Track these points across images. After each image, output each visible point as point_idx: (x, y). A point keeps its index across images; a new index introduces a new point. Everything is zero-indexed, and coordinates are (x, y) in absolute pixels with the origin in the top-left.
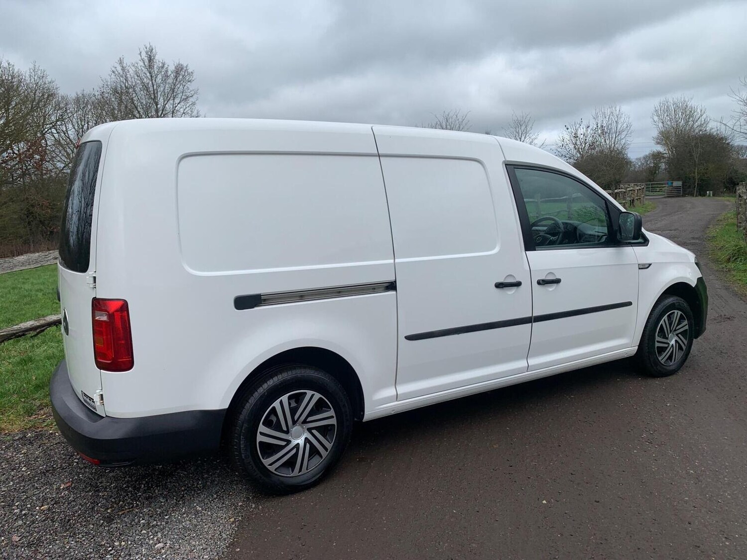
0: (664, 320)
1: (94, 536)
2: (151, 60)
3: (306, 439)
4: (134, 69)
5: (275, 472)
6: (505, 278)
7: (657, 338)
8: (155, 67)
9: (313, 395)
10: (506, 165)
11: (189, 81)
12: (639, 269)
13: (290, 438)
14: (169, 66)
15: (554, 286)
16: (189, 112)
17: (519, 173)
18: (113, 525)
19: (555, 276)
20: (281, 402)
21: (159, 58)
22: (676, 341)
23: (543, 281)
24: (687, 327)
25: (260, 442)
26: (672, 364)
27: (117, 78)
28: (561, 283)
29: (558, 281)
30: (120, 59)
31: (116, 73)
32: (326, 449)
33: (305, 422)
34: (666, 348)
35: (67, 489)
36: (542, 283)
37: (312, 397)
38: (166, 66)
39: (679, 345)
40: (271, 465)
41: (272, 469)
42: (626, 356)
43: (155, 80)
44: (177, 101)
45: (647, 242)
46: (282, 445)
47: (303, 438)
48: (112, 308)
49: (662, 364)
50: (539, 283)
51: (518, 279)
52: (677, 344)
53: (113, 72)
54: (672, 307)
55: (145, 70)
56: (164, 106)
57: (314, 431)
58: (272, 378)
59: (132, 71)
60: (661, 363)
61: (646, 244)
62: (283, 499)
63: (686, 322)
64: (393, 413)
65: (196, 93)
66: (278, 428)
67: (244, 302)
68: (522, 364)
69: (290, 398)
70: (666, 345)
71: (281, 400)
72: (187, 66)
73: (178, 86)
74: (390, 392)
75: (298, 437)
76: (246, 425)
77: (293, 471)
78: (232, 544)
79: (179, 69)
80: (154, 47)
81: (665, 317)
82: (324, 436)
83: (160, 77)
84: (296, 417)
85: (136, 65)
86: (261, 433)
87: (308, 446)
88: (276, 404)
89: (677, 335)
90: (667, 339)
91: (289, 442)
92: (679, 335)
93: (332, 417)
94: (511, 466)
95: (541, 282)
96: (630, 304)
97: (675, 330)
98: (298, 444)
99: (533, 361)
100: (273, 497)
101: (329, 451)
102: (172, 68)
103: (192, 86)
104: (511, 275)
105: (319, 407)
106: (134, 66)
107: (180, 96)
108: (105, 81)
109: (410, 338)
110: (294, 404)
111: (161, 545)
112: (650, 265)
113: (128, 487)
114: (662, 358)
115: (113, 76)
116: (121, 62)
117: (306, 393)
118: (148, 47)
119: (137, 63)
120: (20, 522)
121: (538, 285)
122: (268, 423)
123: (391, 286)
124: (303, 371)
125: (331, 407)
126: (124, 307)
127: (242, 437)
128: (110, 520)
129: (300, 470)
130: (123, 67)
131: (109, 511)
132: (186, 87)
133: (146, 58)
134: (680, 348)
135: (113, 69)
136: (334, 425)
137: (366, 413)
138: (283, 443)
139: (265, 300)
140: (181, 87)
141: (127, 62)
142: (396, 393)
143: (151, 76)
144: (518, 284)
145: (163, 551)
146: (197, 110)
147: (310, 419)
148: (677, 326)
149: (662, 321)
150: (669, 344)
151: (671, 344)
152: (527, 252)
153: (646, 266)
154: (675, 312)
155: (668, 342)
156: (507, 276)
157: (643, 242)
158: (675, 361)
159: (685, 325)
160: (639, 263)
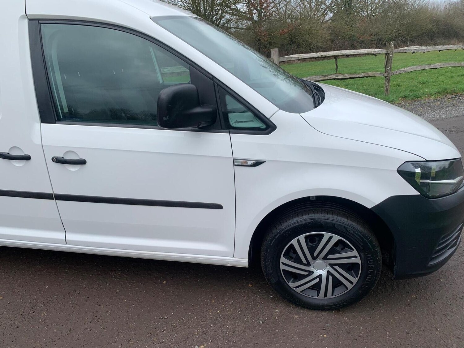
0: (298, 241)
10: (28, 19)
12: (235, 165)
15: (77, 167)
19: (78, 157)
22: (328, 272)
28: (87, 165)
29: (82, 162)
34: (305, 277)
39: (336, 279)
42: (229, 265)
49: (298, 293)
51: (26, 153)
52: (331, 277)
61: (267, 131)
63: (353, 253)
68: (60, 236)
81: (302, 238)
89: (332, 265)
90: (307, 265)
92: (336, 267)
96: (219, 207)
97: (325, 258)
99: (71, 237)
112: (257, 163)
114: (297, 286)
121: (54, 163)
134: (337, 283)
144: (27, 158)
149: (294, 242)
150: (311, 273)
151: (317, 273)
152: (42, 124)
153: (249, 163)
154: (327, 235)
155: (311, 269)
156: (13, 147)
157: (264, 127)
158: (326, 295)
159: (352, 257)
160: (235, 157)
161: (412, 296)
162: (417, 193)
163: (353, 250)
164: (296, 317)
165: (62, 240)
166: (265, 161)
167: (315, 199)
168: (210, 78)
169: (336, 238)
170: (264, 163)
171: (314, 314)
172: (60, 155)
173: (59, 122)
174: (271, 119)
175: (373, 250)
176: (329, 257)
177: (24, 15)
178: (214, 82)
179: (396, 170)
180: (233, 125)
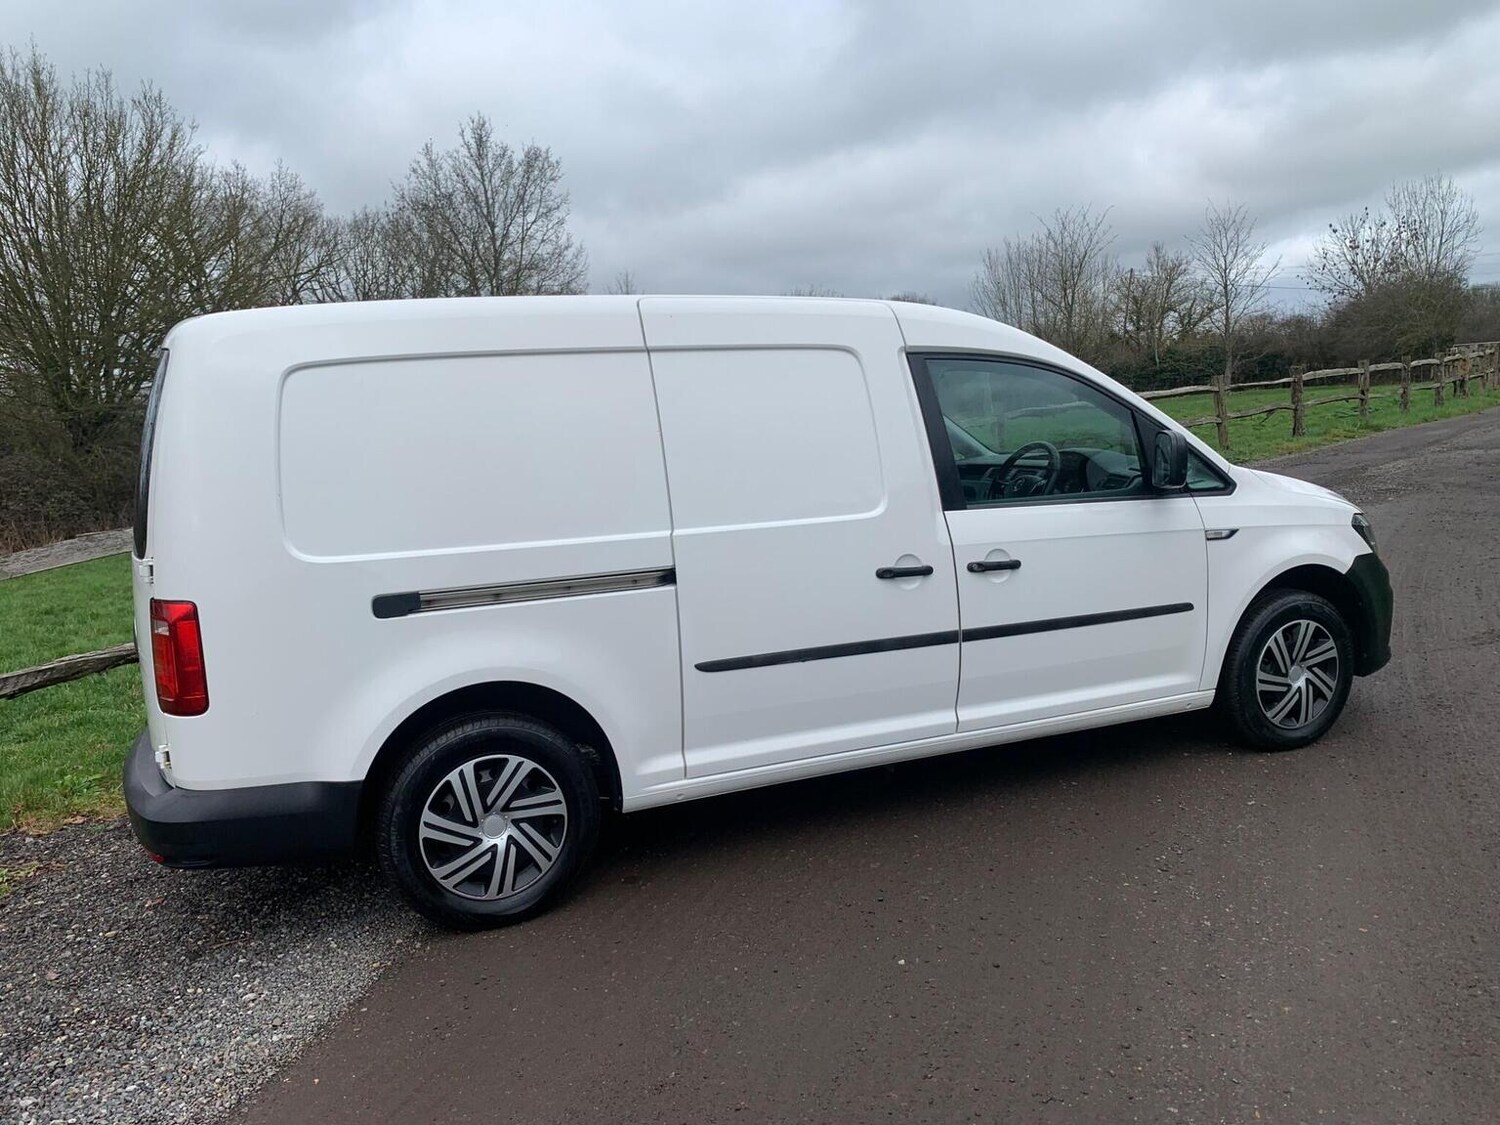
0: (1276, 639)
1: (163, 979)
2: (481, 142)
3: (510, 837)
4: (451, 163)
5: (454, 891)
6: (899, 559)
7: (1260, 675)
8: (490, 155)
9: (520, 765)
10: (908, 354)
11: (553, 179)
12: (1208, 539)
13: (480, 835)
14: (513, 152)
15: (1006, 575)
16: (553, 238)
17: (933, 367)
18: (197, 965)
19: (1008, 555)
20: (461, 774)
21: (495, 140)
22: (1307, 680)
23: (980, 565)
24: (1334, 653)
25: (425, 839)
26: (1300, 727)
27: (421, 183)
28: (1021, 569)
29: (1014, 565)
30: (427, 146)
31: (420, 171)
32: (549, 857)
33: (506, 808)
34: (1283, 695)
35: (154, 907)
36: (980, 568)
37: (517, 766)
38: (509, 153)
39: (1316, 689)
40: (445, 878)
41: (448, 884)
42: (1189, 708)
43: (490, 181)
44: (531, 217)
45: (1231, 488)
46: (464, 846)
47: (505, 837)
48: (173, 614)
49: (1276, 726)
50: (971, 568)
51: (925, 563)
52: (1311, 687)
53: (414, 171)
54: (1296, 612)
55: (470, 163)
56: (507, 229)
57: (524, 825)
58: (446, 732)
59: (447, 167)
60: (1274, 724)
61: (1228, 491)
62: (470, 938)
63: (1331, 643)
64: (680, 799)
65: (564, 201)
66: (458, 816)
67: (389, 606)
68: (947, 717)
69: (478, 768)
70: (1285, 689)
71: (462, 770)
72: (547, 151)
73: (532, 189)
74: (674, 762)
75: (496, 833)
76: (398, 809)
77: (486, 892)
78: (360, 1001)
79: (533, 159)
80: (486, 119)
81: (1278, 634)
82: (546, 835)
83: (498, 174)
84: (489, 801)
85: (455, 154)
86: (427, 825)
87: (513, 849)
88: (453, 777)
89: (1310, 668)
90: (1286, 675)
91: (478, 841)
92: (1315, 669)
93: (558, 802)
94: (881, 901)
95: (976, 567)
96: (1188, 607)
97: (1304, 659)
98: (495, 846)
99: (967, 714)
100: (457, 934)
101: (553, 860)
102: (519, 156)
103: (556, 189)
105: (534, 784)
106: (451, 157)
107: (535, 208)
108: (398, 189)
109: (704, 667)
110: (486, 777)
111: (251, 996)
112: (1233, 532)
113: (243, 908)
114: (1275, 715)
115: (413, 178)
116: (428, 151)
117: (506, 760)
118: (476, 120)
119: (458, 152)
120: (68, 953)
121: (970, 573)
122: (439, 808)
123: (668, 577)
124: (502, 722)
125: (556, 785)
126: (191, 614)
127: (392, 829)
128: (195, 956)
129: (500, 890)
130: (430, 160)
131: (200, 943)
132: (546, 191)
133: (472, 141)
134: (1318, 694)
135: (415, 166)
136: (562, 816)
137: (626, 797)
138: (468, 843)
139: (429, 602)
140: (538, 191)
141: (438, 150)
142: (682, 765)
143: (482, 174)
144: (927, 571)
145: (251, 1005)
146: (568, 234)
147: (514, 804)
148: (1309, 649)
149: (1270, 642)
150: (1289, 686)
151: (1295, 686)
152: (946, 512)
153: (1224, 534)
154: (1304, 622)
155: (1289, 682)
156: (902, 557)
157: (1222, 486)
158: (1306, 720)
159: (1329, 649)
160: (1207, 527)
162: (1370, 550)
165: (951, 724)
166: (1237, 530)
169: (1314, 626)
170: (1237, 534)
174: (1229, 475)
176: (1309, 655)
179: (1350, 524)
180: (1191, 486)
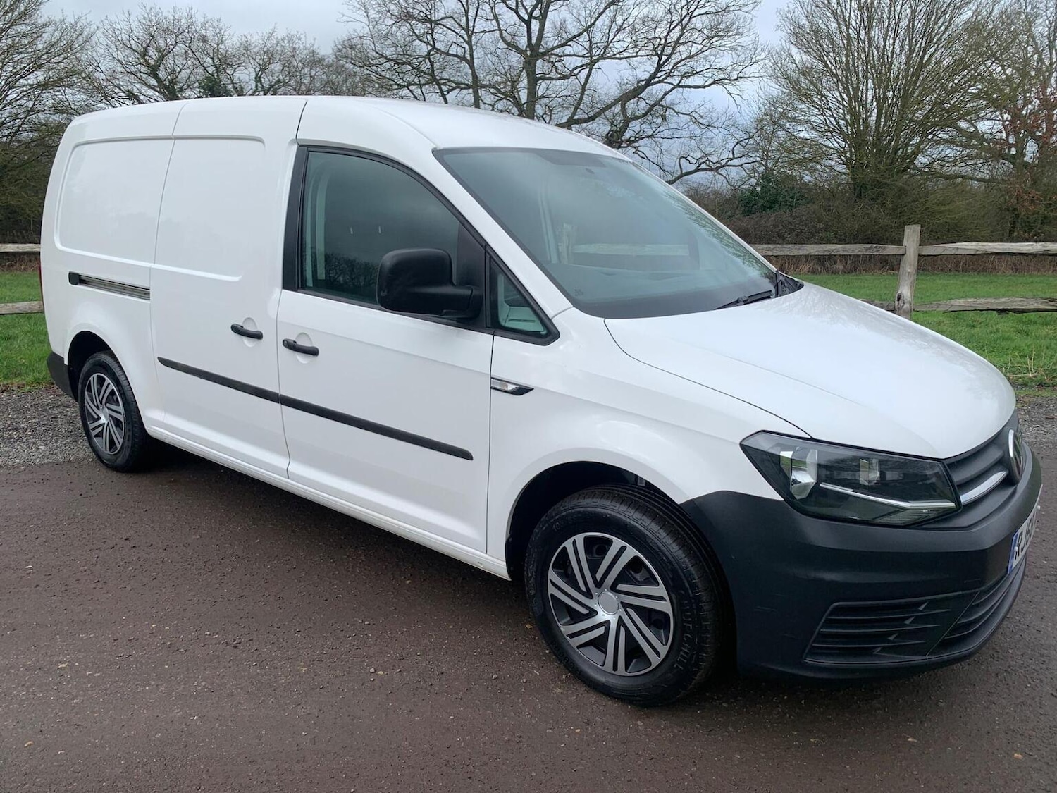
0: (574, 544)
6: (244, 320)
7: (553, 576)
10: (300, 146)
12: (493, 388)
13: (99, 414)
15: (308, 359)
19: (311, 343)
22: (620, 619)
23: (290, 342)
28: (319, 357)
29: (313, 352)
32: (119, 444)
34: (584, 617)
36: (291, 346)
42: (481, 567)
50: (285, 344)
51: (259, 328)
52: (622, 630)
61: (546, 340)
63: (660, 591)
68: (280, 462)
81: (579, 540)
82: (117, 429)
89: (625, 606)
90: (586, 595)
91: (98, 418)
93: (121, 413)
95: (288, 344)
96: (466, 455)
104: (249, 318)
109: (161, 361)
112: (521, 391)
121: (285, 348)
123: (147, 294)
125: (120, 403)
136: (122, 422)
137: (145, 426)
142: (163, 420)
144: (257, 336)
147: (107, 405)
149: (568, 546)
150: (593, 613)
151: (602, 616)
152: (283, 290)
153: (511, 387)
154: (616, 542)
155: (596, 607)
156: (247, 319)
157: (544, 332)
158: (615, 666)
159: (659, 598)
160: (494, 374)
161: (812, 740)
162: (777, 497)
163: (658, 584)
164: (559, 691)
165: (283, 469)
166: (531, 389)
167: (644, 485)
168: (482, 246)
169: (631, 552)
170: (532, 392)
171: (591, 698)
172: (292, 337)
173: (302, 291)
174: (553, 321)
175: (692, 593)
177: (293, 140)
178: (486, 251)
179: (739, 442)
180: (503, 323)
